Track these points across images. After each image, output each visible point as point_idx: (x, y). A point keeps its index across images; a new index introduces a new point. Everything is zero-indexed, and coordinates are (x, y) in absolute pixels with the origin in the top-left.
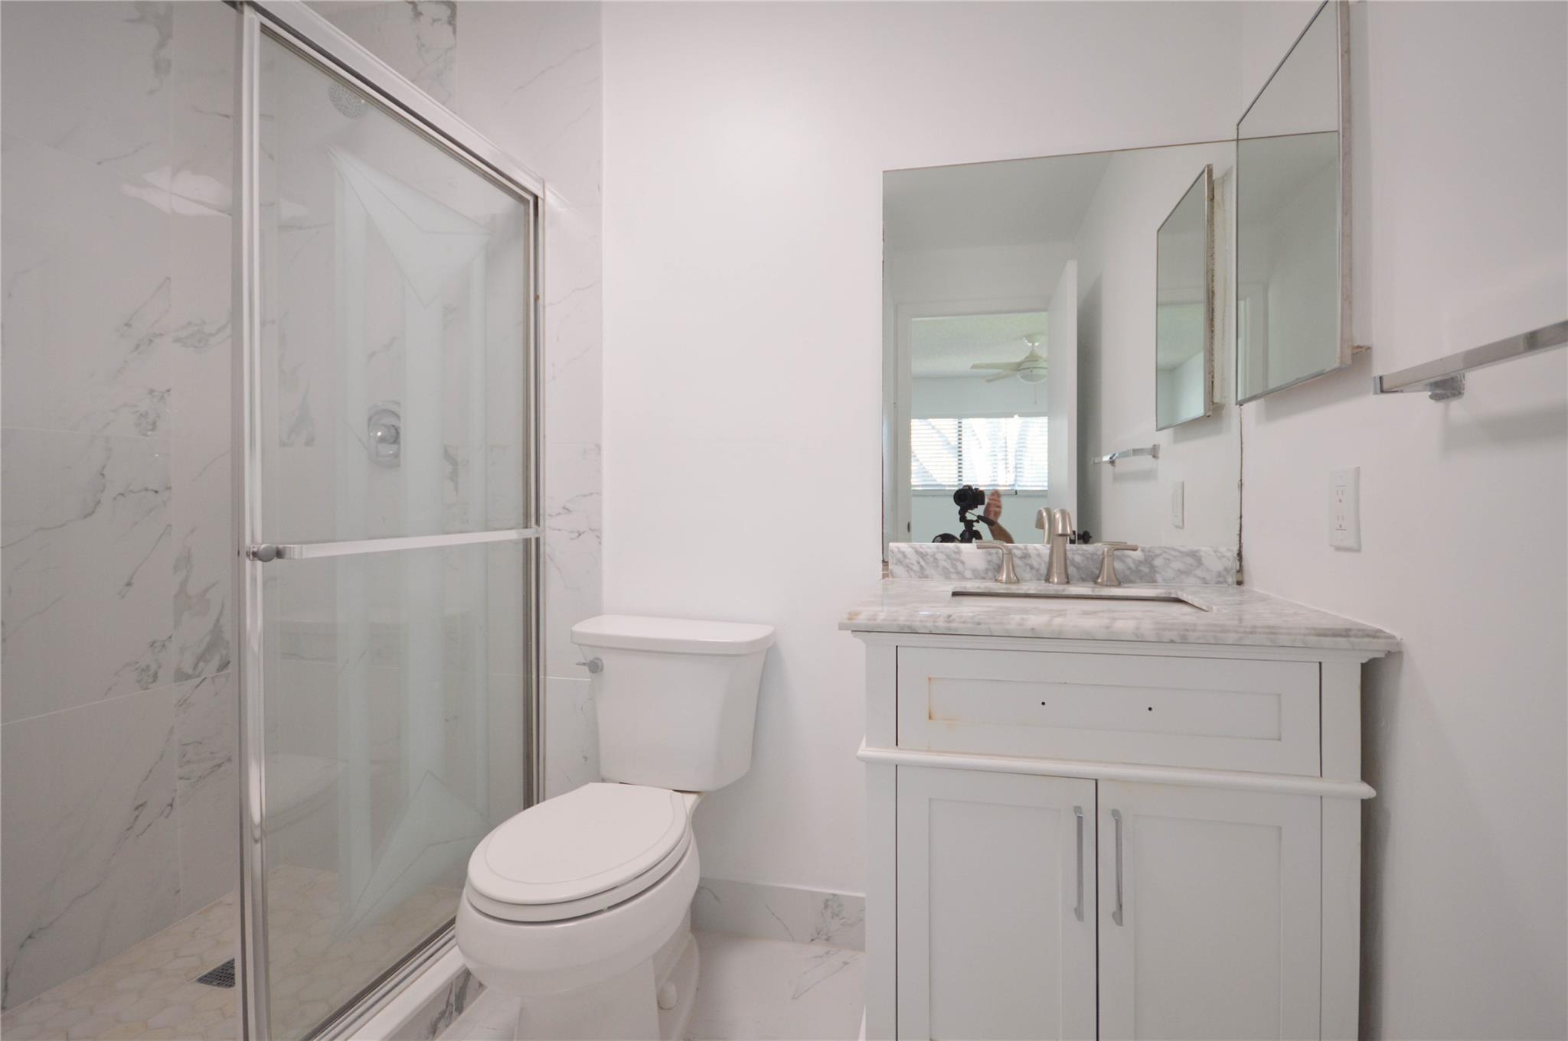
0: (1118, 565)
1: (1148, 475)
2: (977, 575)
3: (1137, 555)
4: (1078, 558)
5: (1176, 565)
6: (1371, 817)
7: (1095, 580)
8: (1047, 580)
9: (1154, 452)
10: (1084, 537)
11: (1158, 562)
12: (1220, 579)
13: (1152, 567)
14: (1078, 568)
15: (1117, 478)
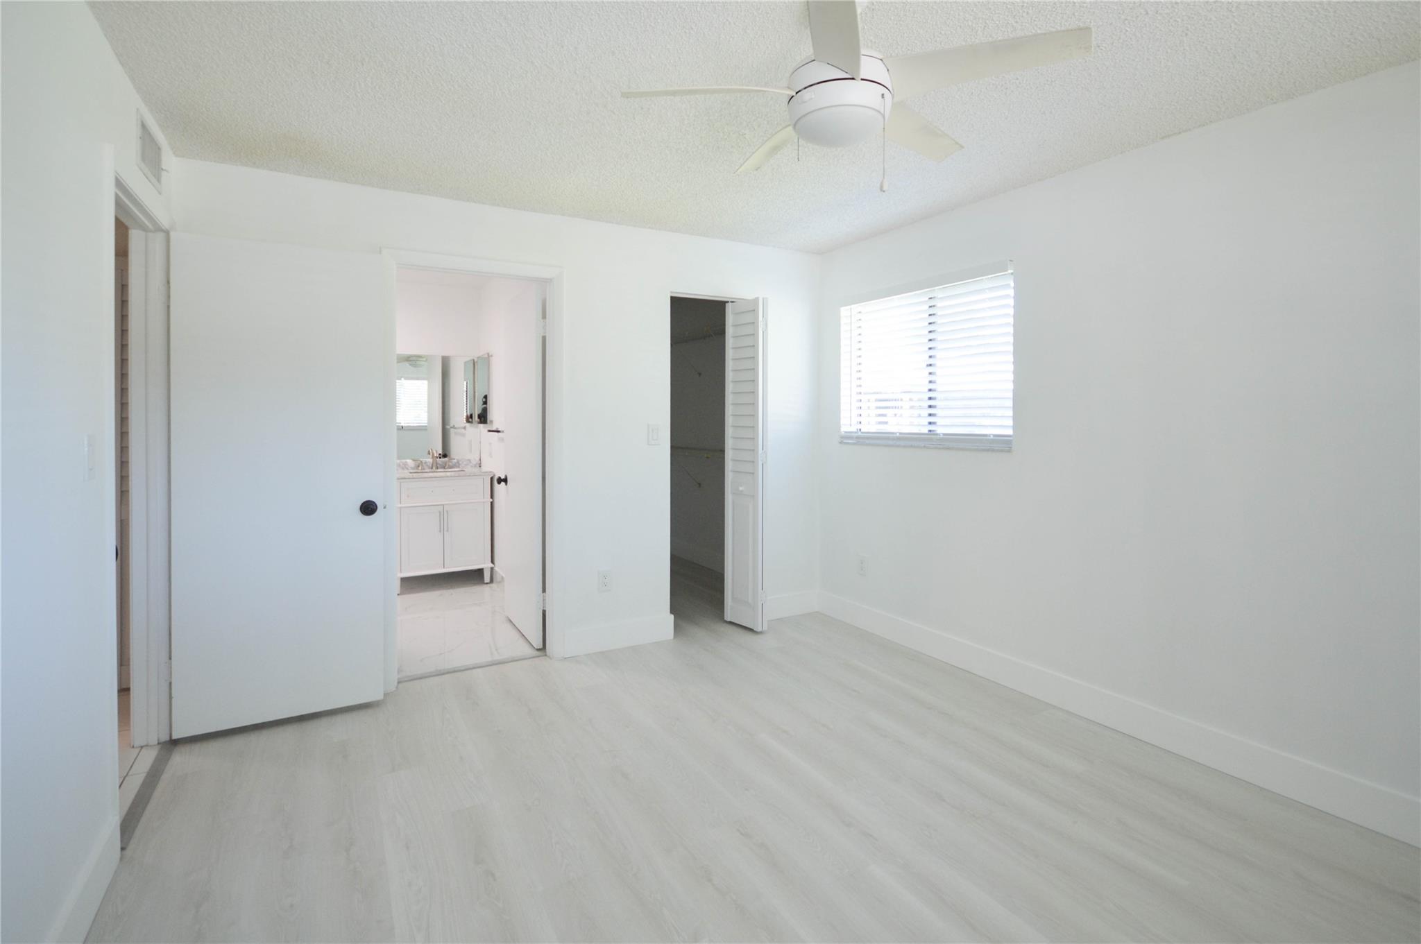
0: (450, 464)
1: (463, 435)
2: (412, 468)
3: (455, 461)
4: (440, 463)
5: (465, 463)
6: (492, 504)
7: (444, 468)
8: (432, 468)
9: (465, 428)
10: (445, 456)
11: (460, 462)
12: (475, 466)
13: (459, 464)
14: (440, 465)
15: (456, 433)
